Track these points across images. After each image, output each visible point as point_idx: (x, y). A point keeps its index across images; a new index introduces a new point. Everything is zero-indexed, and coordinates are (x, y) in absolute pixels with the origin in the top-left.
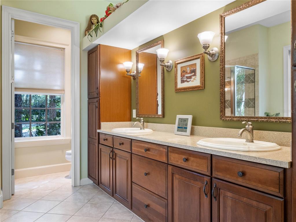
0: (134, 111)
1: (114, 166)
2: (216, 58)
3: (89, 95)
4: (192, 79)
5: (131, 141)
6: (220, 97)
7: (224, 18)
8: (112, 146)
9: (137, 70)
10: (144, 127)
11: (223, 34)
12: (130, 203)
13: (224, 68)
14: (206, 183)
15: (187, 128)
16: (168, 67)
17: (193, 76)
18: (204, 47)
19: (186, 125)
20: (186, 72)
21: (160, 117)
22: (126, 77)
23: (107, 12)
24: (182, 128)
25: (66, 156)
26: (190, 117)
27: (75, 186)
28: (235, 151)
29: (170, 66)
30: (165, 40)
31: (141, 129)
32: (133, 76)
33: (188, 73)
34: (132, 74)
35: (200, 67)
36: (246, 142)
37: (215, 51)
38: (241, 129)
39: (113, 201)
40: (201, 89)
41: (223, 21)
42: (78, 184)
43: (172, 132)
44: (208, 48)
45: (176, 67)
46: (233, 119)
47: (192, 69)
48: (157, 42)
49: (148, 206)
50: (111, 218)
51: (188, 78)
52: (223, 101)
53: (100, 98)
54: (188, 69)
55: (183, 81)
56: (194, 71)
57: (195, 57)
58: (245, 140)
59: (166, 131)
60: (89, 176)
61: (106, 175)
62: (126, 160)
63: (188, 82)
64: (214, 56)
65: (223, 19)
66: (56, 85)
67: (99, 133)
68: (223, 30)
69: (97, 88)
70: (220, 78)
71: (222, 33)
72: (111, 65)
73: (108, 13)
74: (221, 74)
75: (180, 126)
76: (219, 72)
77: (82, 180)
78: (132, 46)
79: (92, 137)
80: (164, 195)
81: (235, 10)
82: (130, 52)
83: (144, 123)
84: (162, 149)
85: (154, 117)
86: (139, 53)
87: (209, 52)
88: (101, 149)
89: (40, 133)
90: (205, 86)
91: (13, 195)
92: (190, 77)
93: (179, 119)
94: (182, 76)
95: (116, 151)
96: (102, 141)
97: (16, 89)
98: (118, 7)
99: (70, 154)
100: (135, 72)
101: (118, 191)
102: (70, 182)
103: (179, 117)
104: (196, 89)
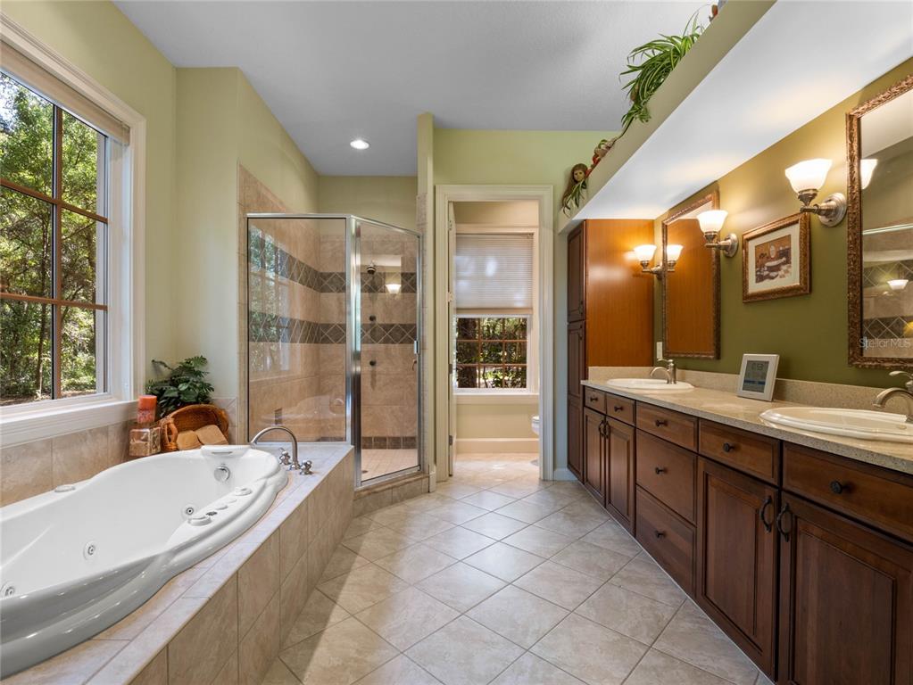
0: (659, 346)
1: (606, 453)
2: (840, 217)
3: (569, 315)
4: (781, 273)
5: (635, 404)
6: (849, 311)
7: (859, 120)
8: (604, 412)
9: (663, 260)
10: (675, 377)
11: (856, 157)
12: (632, 524)
13: (858, 241)
14: (767, 501)
15: (764, 383)
16: (726, 248)
17: (784, 264)
18: (801, 198)
19: (764, 376)
20: (768, 258)
21: (710, 359)
22: (643, 276)
23: (594, 159)
24: (753, 382)
25: (533, 425)
26: (773, 360)
27: (544, 480)
28: (832, 437)
29: (732, 247)
30: (721, 190)
31: (668, 383)
32: (657, 273)
33: (773, 259)
34: (654, 269)
35: (800, 242)
36: (907, 421)
37: (836, 202)
38: (886, 388)
39: (606, 518)
40: (801, 295)
41: (855, 128)
42: (550, 476)
43: (733, 391)
44: (811, 199)
45: (745, 247)
46: (882, 364)
47: (781, 249)
48: (704, 198)
49: (660, 535)
50: (595, 544)
51: (771, 269)
52: (856, 321)
53: (587, 321)
54: (773, 249)
55: (760, 278)
56: (785, 254)
57: (787, 222)
58: (904, 418)
59: (723, 389)
60: (570, 465)
61: (594, 467)
62: (625, 439)
63: (772, 278)
64: (832, 213)
65: (855, 122)
66: (519, 298)
67: (584, 386)
68: (855, 148)
69: (582, 303)
70: (849, 265)
71: (852, 158)
72: (610, 255)
73: (596, 161)
74: (849, 255)
75: (751, 379)
76: (846, 252)
77: (557, 470)
78: (654, 211)
79: (574, 394)
80: (689, 517)
81: (886, 94)
82: (650, 225)
83: (674, 371)
84: (686, 423)
85: (698, 358)
86: (668, 224)
87: (816, 208)
88: (587, 417)
89: (499, 383)
90: (813, 286)
91: (450, 475)
92: (777, 268)
93: (749, 362)
94: (759, 266)
95: (611, 422)
96: (588, 402)
97: (459, 310)
98: (609, 148)
99: (536, 422)
100: (661, 264)
101: (612, 500)
102: (535, 471)
103: (748, 357)
104: (790, 294)
